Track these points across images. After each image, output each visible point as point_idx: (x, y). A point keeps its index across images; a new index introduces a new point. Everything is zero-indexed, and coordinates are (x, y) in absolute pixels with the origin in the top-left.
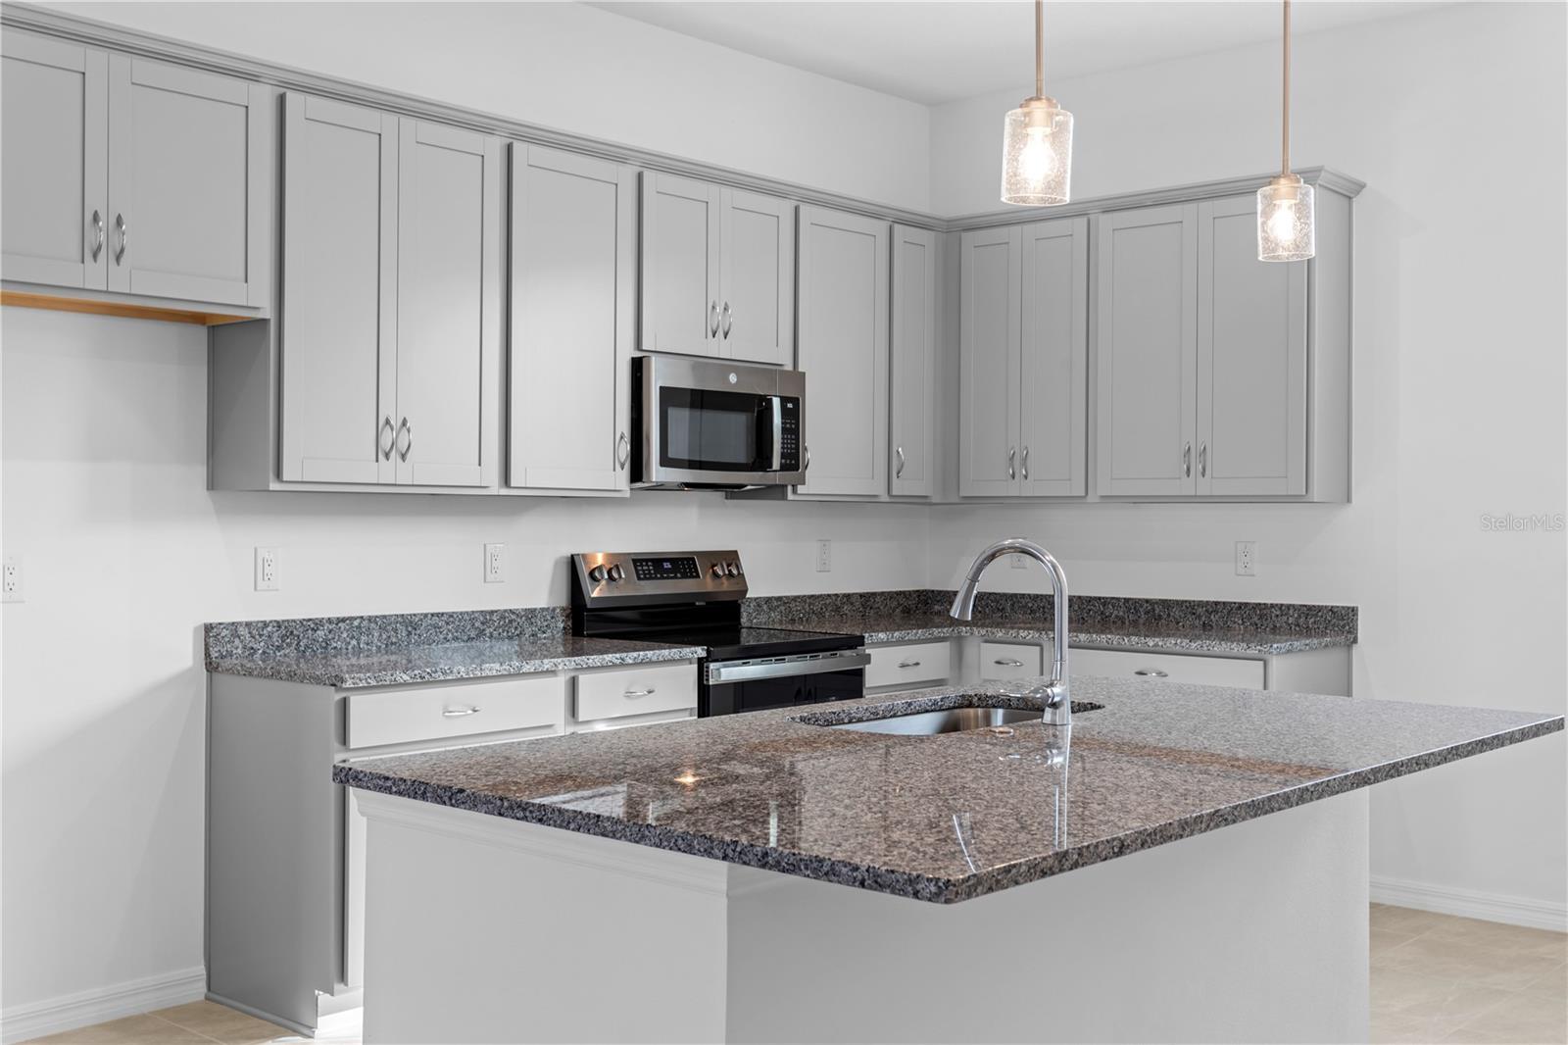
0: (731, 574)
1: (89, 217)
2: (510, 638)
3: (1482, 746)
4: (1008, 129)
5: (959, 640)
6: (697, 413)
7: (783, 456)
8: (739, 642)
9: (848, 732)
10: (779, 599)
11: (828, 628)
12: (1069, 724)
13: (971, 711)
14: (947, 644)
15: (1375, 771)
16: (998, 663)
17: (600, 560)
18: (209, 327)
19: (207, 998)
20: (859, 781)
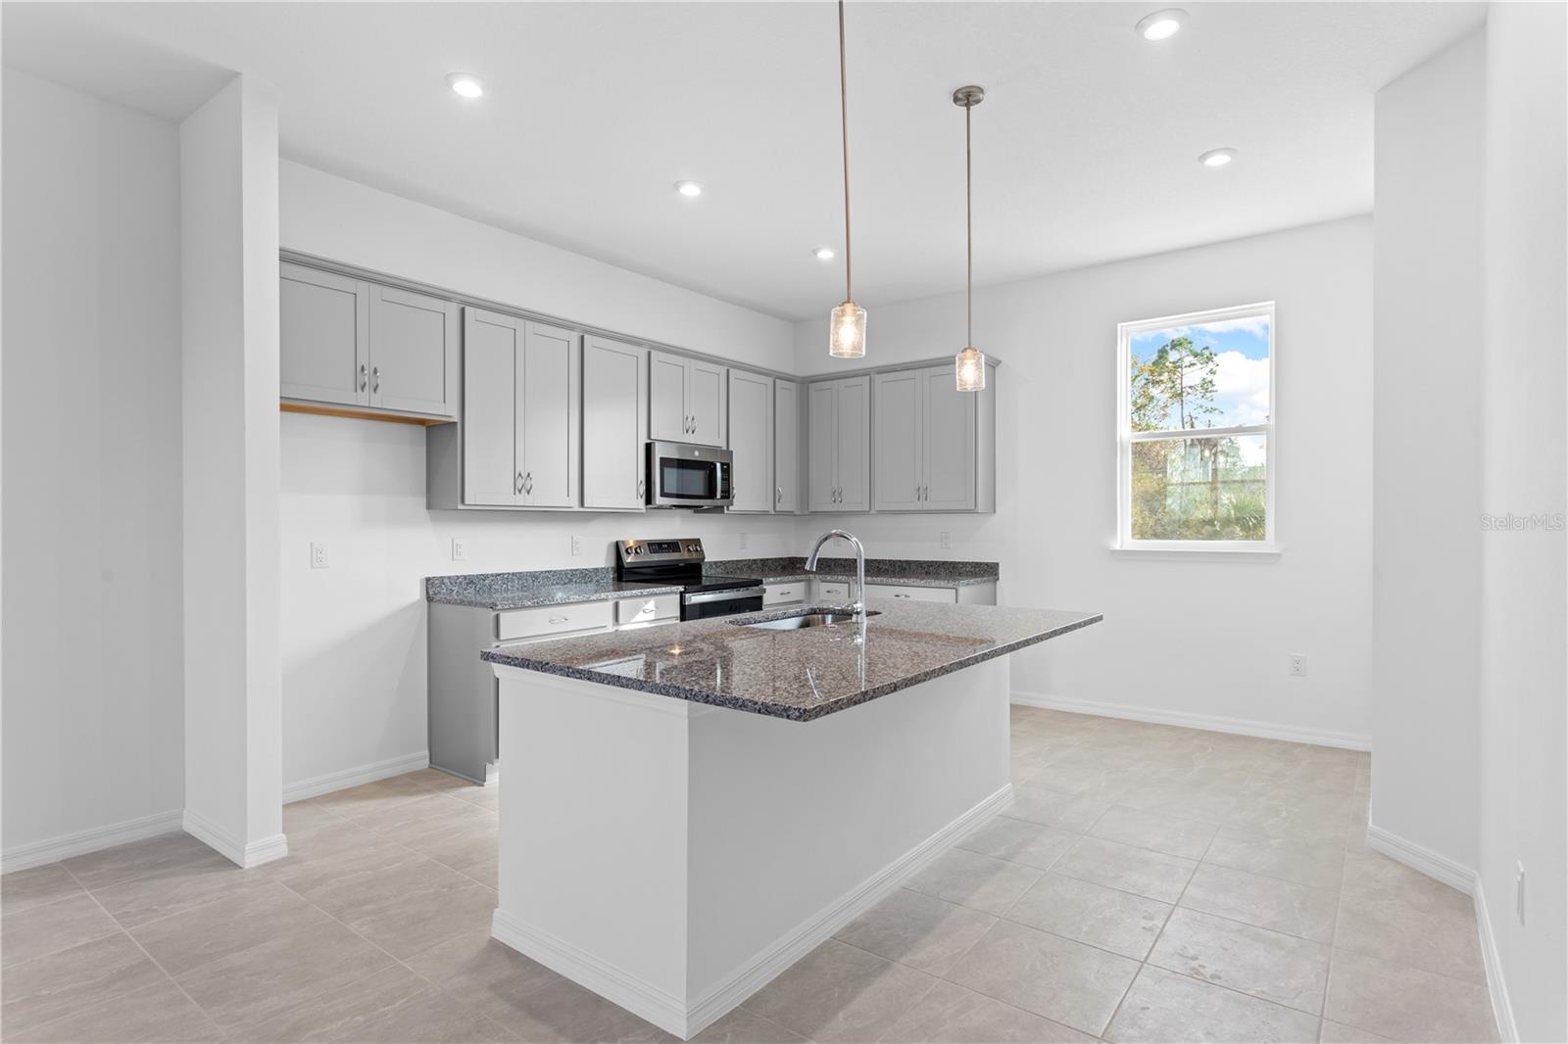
0: (697, 550)
1: (359, 368)
2: (586, 583)
3: (1055, 633)
4: (833, 318)
5: (809, 581)
6: (680, 470)
7: (722, 492)
8: (701, 583)
9: (754, 629)
10: (721, 562)
11: (745, 576)
12: (865, 622)
13: (816, 616)
14: (803, 583)
15: (1017, 644)
16: (828, 592)
17: (631, 544)
18: (427, 427)
19: (430, 767)
20: (759, 654)
